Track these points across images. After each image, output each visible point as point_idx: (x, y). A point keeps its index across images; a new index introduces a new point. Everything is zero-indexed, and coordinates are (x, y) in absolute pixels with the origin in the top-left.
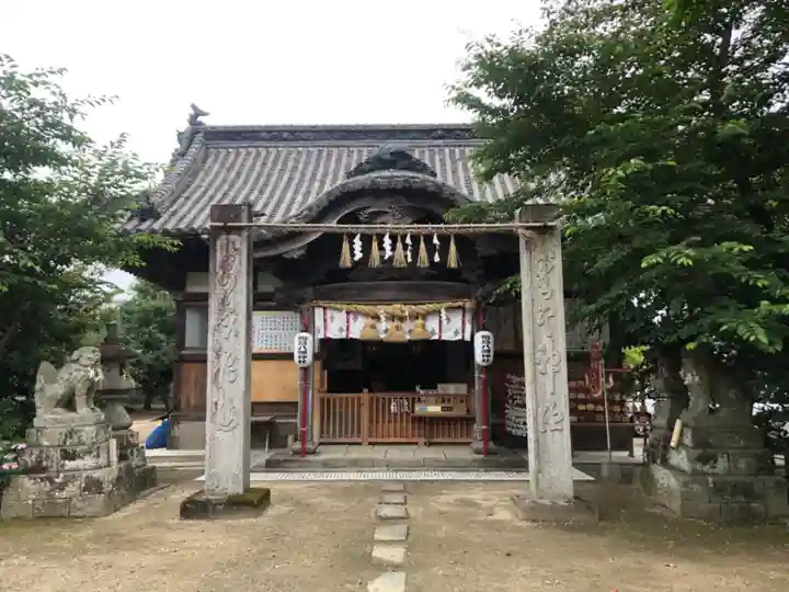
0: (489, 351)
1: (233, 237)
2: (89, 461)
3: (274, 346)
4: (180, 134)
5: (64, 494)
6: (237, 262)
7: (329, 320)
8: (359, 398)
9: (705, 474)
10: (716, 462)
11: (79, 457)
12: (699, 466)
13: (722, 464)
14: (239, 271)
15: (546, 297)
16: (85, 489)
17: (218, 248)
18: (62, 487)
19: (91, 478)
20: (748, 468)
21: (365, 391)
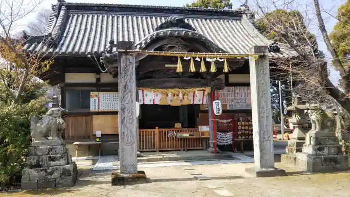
0: (219, 109)
1: (128, 57)
2: (62, 161)
3: (109, 109)
4: (53, 6)
5: (53, 177)
6: (131, 68)
7: (145, 96)
8: (154, 131)
9: (320, 155)
10: (324, 150)
11: (57, 160)
12: (318, 152)
13: (326, 151)
14: (132, 73)
15: (264, 85)
16: (62, 174)
17: (122, 61)
18: (51, 174)
19: (64, 169)
20: (334, 152)
21: (157, 128)
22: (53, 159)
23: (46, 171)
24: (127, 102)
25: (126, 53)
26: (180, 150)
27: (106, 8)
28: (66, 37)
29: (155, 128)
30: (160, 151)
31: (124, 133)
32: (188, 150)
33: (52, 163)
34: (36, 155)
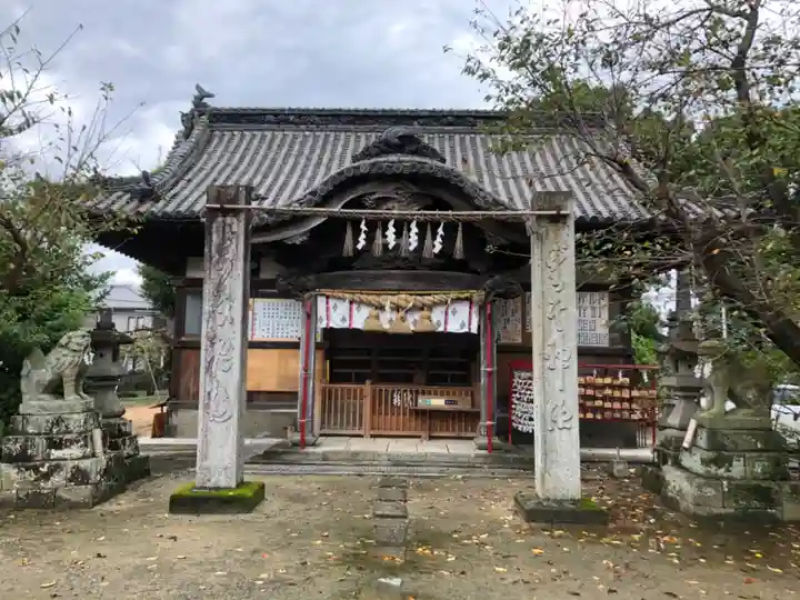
1: (230, 220)
2: (75, 451)
3: (275, 335)
4: (183, 115)
6: (233, 246)
7: (332, 310)
8: (362, 390)
9: (719, 478)
10: (731, 465)
11: (66, 446)
12: (713, 469)
13: (737, 469)
14: (236, 255)
15: (558, 289)
16: (71, 480)
17: (214, 230)
18: (47, 476)
19: (77, 468)
20: (764, 473)
21: (368, 382)
22: (58, 445)
23: (36, 469)
24: (220, 322)
25: (225, 212)
26: (420, 437)
27: (292, 118)
28: (189, 181)
29: (363, 383)
30: (372, 436)
31: (209, 394)
32: (431, 438)
33: (55, 453)
34: (24, 433)
